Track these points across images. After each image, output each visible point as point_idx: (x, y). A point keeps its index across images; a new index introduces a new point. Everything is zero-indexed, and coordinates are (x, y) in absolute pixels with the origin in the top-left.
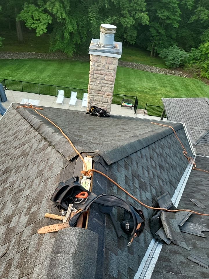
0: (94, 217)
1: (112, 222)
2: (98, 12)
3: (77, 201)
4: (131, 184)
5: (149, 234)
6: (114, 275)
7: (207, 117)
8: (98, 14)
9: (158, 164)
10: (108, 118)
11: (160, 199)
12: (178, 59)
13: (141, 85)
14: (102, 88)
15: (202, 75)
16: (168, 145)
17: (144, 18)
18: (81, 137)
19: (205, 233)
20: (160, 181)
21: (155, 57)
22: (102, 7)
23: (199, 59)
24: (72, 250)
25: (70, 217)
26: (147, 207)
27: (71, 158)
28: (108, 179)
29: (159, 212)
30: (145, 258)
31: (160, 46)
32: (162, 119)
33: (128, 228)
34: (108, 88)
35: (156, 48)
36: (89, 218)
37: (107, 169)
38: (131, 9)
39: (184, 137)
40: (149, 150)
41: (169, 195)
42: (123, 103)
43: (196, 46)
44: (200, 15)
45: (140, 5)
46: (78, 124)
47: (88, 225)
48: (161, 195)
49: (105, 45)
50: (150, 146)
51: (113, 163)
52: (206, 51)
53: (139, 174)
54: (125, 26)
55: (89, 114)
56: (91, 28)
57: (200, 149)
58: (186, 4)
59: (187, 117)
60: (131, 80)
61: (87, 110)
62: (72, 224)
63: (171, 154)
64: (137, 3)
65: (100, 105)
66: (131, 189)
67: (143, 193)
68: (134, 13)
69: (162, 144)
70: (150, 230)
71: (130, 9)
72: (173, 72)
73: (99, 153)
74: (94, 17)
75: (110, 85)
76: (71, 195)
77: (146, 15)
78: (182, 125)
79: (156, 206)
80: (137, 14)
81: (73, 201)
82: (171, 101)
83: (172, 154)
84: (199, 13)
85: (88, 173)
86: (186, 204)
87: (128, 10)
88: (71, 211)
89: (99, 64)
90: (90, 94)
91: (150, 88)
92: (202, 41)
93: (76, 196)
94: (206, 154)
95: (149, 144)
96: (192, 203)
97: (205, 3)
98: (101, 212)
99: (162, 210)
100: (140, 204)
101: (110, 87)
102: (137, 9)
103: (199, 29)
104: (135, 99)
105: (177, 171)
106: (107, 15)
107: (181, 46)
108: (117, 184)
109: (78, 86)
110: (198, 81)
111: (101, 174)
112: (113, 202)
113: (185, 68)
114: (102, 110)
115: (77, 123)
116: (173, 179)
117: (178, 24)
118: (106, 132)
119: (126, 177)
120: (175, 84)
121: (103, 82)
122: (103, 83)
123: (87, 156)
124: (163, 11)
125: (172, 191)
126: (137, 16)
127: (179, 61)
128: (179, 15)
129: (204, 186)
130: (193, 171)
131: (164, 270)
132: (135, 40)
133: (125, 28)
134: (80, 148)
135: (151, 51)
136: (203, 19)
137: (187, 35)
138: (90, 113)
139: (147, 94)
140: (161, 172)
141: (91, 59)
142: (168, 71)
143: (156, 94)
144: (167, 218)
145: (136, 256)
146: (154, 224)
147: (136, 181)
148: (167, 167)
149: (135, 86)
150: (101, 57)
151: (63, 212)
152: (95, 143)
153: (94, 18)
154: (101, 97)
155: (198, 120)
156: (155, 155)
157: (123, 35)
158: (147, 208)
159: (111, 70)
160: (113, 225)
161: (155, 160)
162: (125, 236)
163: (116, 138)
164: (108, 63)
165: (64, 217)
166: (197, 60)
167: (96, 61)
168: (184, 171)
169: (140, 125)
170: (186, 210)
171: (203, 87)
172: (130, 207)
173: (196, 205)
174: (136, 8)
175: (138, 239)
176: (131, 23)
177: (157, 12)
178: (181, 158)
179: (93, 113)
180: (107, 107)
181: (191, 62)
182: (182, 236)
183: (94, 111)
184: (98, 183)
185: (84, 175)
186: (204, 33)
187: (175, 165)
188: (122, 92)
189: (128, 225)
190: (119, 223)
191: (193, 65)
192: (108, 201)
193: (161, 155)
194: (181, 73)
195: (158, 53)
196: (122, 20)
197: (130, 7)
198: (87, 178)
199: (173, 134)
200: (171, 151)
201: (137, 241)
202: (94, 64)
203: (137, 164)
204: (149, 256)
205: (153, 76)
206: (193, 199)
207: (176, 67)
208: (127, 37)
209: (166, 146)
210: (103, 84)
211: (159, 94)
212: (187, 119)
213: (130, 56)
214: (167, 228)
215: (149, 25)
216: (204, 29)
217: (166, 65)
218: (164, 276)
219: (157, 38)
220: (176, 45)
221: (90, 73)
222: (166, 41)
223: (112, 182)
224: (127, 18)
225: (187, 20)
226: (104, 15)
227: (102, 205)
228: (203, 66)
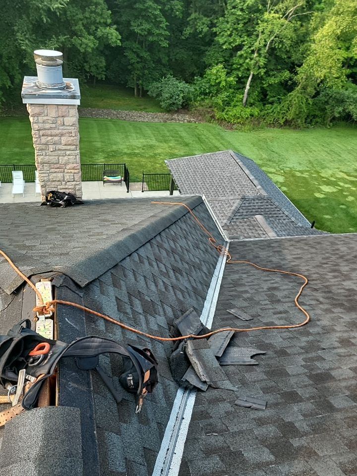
0: (69, 381)
1: (104, 382)
2: (32, 30)
3: (33, 362)
4: (129, 311)
5: (171, 383)
6: (120, 469)
7: (237, 180)
8: (33, 34)
9: (170, 267)
10: (80, 207)
11: (180, 322)
12: (178, 96)
13: (129, 144)
14: (60, 158)
15: (217, 116)
16: (183, 233)
17: (112, 35)
18: (30, 248)
19: (256, 357)
20: (178, 293)
21: (142, 96)
22: (37, 21)
23: (209, 93)
24: (35, 452)
25: (24, 393)
26: (161, 340)
27: (13, 290)
28: (85, 310)
29: (182, 343)
30: (171, 423)
31: (146, 79)
32: (172, 194)
33: (132, 383)
34: (70, 157)
35: (140, 82)
36: (59, 384)
37: (81, 294)
38: (88, 23)
39: (206, 216)
40: (152, 247)
41: (194, 313)
42: (105, 176)
43: (201, 73)
44: (197, 25)
45: (101, 15)
46: (29, 227)
47: (59, 398)
48: (182, 314)
49: (50, 85)
50: (152, 241)
51: (90, 283)
52: (216, 80)
53: (140, 290)
54: (82, 51)
55: (47, 205)
56: (25, 58)
57: (235, 229)
58: (172, 9)
59: (208, 184)
60: (111, 138)
61: (42, 199)
62: (27, 405)
63: (189, 247)
64: (95, 11)
65: (61, 187)
66: (129, 319)
67: (151, 319)
68: (94, 28)
69: (173, 234)
70: (172, 376)
71: (85, 22)
72: (175, 116)
73: (62, 270)
74: (26, 38)
75: (72, 152)
76: (20, 354)
77: (115, 31)
78: (201, 198)
79: (176, 335)
80: (99, 30)
81: (27, 363)
82: (180, 163)
83: (191, 247)
84: (194, 22)
85: (46, 309)
86: (223, 320)
87: (83, 23)
88: (25, 382)
89: (45, 118)
90: (41, 172)
91: (144, 146)
92: (207, 65)
93: (30, 354)
94: (245, 235)
95: (150, 238)
96: (232, 316)
97: (201, 7)
98: (81, 370)
99: (186, 338)
100: (149, 337)
101: (73, 154)
102: (98, 21)
103: (200, 48)
104: (124, 168)
105: (202, 271)
106: (49, 34)
107: (179, 75)
108: (103, 316)
109: (22, 159)
110: (214, 126)
111: (70, 305)
112: (96, 348)
113: (192, 108)
114: (67, 195)
115: (27, 224)
116: (199, 285)
117: (168, 42)
118: (77, 231)
119: (119, 300)
120: (181, 135)
121: (59, 148)
122: (59, 150)
123: (42, 280)
124: (141, 23)
125: (199, 305)
126: (99, 33)
127: (181, 98)
128: (166, 27)
129: (246, 285)
130: (228, 265)
131: (203, 432)
132: (105, 73)
133: (84, 53)
134: (29, 268)
135: (134, 88)
136: (202, 31)
137: (184, 57)
138: (48, 203)
139: (142, 156)
140: (177, 279)
141: (29, 112)
142: (167, 116)
143: (156, 154)
144: (196, 350)
145: (154, 425)
146: (177, 365)
147: (137, 302)
148: (186, 269)
149: (120, 147)
150: (46, 106)
151: (9, 388)
152: (56, 255)
153: (27, 41)
154: (62, 174)
155: (224, 185)
156: (164, 253)
157: (83, 66)
158: (161, 342)
159: (69, 126)
160: (106, 385)
161: (164, 262)
162: (130, 397)
163: (94, 239)
164: (61, 115)
165: (13, 396)
166: (206, 94)
167: (38, 115)
168: (215, 268)
169: (134, 209)
170: (225, 329)
171: (223, 134)
172: (126, 348)
173: (239, 317)
174: (96, 20)
175: (153, 397)
176: (92, 46)
177: (130, 24)
178: (207, 250)
179: (52, 203)
180: (75, 189)
181: (199, 98)
182: (223, 372)
183: (54, 198)
184: (68, 322)
185: (39, 315)
186: (207, 53)
187: (198, 262)
188: (100, 159)
189: (131, 378)
190: (116, 378)
191: (201, 102)
192: (88, 347)
193: (173, 251)
194: (187, 117)
195: (145, 89)
196: (76, 41)
197: (85, 19)
198: (46, 318)
199: (188, 214)
200: (189, 243)
201: (151, 401)
202: (38, 119)
203: (134, 275)
204: (177, 417)
205: (145, 127)
206: (232, 310)
207: (178, 109)
208: (89, 68)
209: (180, 236)
210: (59, 152)
211: (160, 155)
212: (208, 188)
213: (103, 100)
214: (199, 365)
215: (122, 46)
216: (207, 47)
217: (162, 107)
218: (204, 443)
219: (140, 66)
220: (171, 75)
221: (34, 136)
222: (154, 69)
223: (94, 314)
224: (83, 37)
225: (180, 34)
226: (43, 35)
227: (80, 357)
228: (217, 103)
